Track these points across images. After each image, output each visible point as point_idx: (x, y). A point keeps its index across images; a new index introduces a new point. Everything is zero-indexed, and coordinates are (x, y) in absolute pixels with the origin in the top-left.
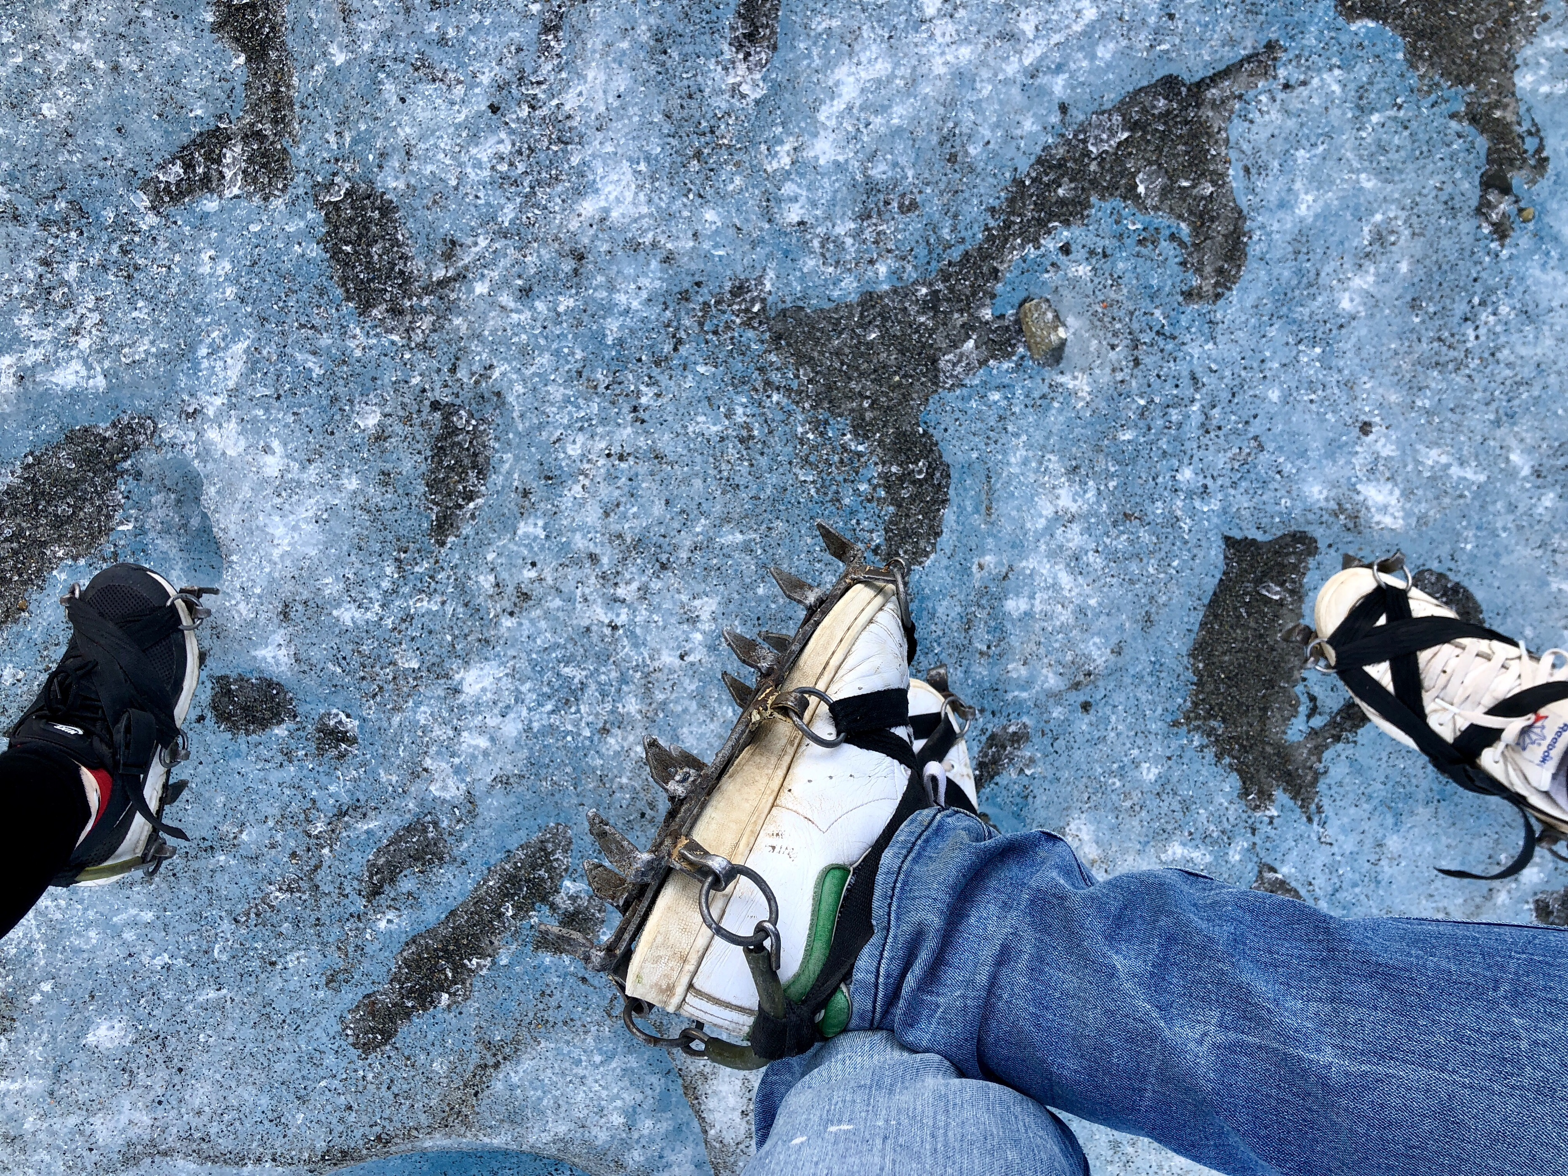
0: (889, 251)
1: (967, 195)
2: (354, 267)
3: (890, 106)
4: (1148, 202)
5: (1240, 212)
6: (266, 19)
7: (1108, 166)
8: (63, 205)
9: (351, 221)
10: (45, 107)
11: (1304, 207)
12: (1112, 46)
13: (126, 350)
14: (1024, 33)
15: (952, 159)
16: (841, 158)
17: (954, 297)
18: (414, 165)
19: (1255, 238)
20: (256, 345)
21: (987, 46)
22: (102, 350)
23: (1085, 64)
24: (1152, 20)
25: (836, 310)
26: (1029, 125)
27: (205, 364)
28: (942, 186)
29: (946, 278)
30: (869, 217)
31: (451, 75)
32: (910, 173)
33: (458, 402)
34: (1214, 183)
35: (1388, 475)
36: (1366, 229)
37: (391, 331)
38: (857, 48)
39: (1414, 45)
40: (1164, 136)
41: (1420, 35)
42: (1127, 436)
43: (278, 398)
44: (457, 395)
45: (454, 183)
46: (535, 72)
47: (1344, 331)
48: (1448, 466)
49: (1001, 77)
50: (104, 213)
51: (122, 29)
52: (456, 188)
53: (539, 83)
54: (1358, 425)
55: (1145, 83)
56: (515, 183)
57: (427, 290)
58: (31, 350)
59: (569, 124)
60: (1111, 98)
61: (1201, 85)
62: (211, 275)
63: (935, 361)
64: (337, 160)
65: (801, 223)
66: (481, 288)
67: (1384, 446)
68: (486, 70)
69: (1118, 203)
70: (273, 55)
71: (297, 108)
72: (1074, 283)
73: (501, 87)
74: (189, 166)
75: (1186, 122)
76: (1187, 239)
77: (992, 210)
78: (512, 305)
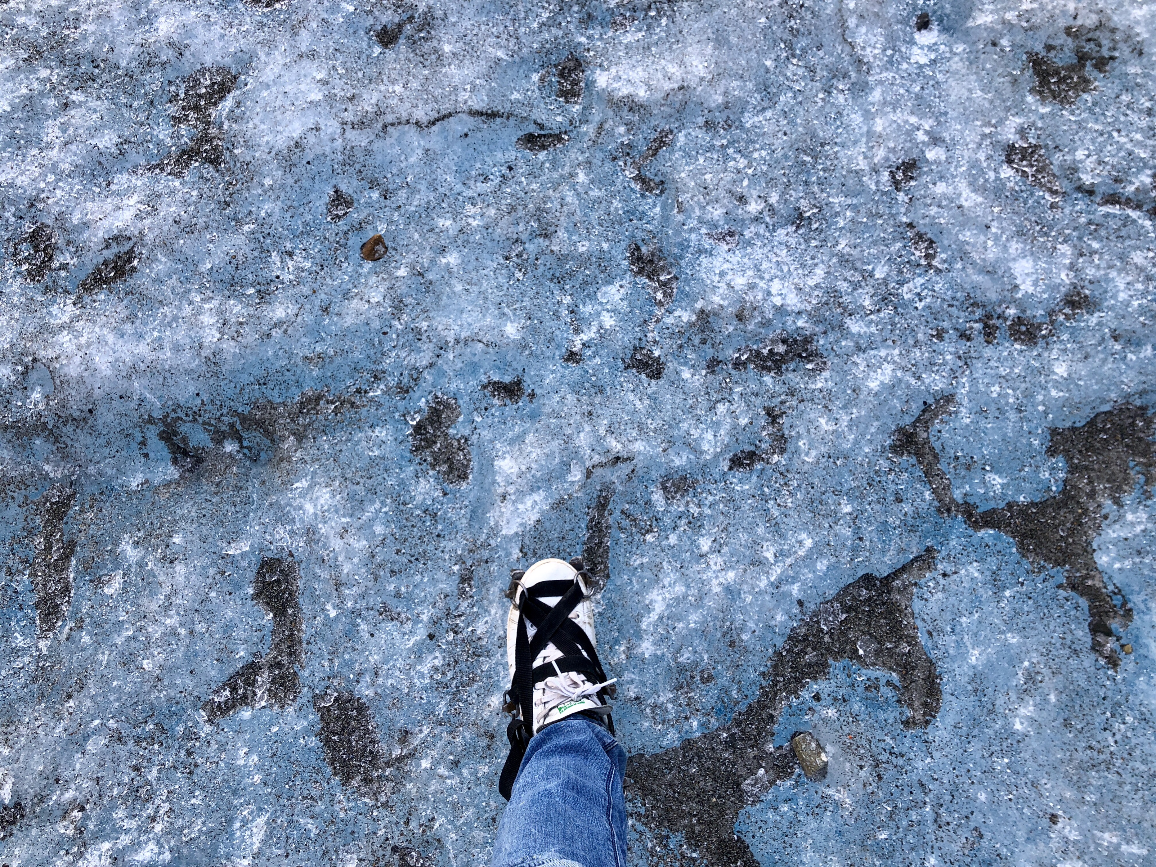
0: (698, 710)
1: (745, 667)
2: (339, 751)
3: (687, 616)
4: (867, 660)
5: (931, 662)
6: (286, 588)
7: (836, 638)
8: (151, 727)
9: (338, 718)
10: (145, 662)
11: (974, 658)
12: (825, 562)
13: (186, 831)
14: (767, 559)
15: (732, 644)
16: (659, 653)
17: (746, 737)
18: (380, 680)
19: (945, 680)
20: (273, 817)
21: (745, 571)
22: (169, 832)
23: (810, 575)
24: (849, 543)
25: (666, 753)
26: (780, 617)
27: (238, 834)
28: (728, 663)
29: (738, 725)
30: (682, 688)
31: (403, 616)
32: (706, 657)
33: (411, 846)
34: (909, 643)
35: (1077, 854)
36: (1020, 673)
37: (364, 795)
38: (661, 576)
39: (1022, 543)
40: (870, 614)
41: (1024, 536)
42: (882, 836)
43: (287, 856)
44: (410, 842)
45: (406, 691)
46: (457, 608)
47: (1021, 744)
48: (1119, 845)
49: (757, 590)
50: (177, 728)
51: (197, 606)
52: (408, 694)
53: (460, 616)
54: (1048, 816)
55: (851, 581)
56: (446, 686)
57: (388, 764)
58: (122, 837)
59: (480, 643)
60: (831, 593)
61: (888, 580)
62: (245, 766)
63: (739, 785)
64: (329, 678)
65: (637, 698)
66: (425, 764)
67: (1070, 832)
68: (426, 611)
69: (846, 661)
70: (290, 611)
71: (304, 645)
72: (826, 721)
73: (435, 622)
74: (234, 690)
75: (884, 604)
76: (898, 684)
77: (763, 674)
78: (446, 773)
